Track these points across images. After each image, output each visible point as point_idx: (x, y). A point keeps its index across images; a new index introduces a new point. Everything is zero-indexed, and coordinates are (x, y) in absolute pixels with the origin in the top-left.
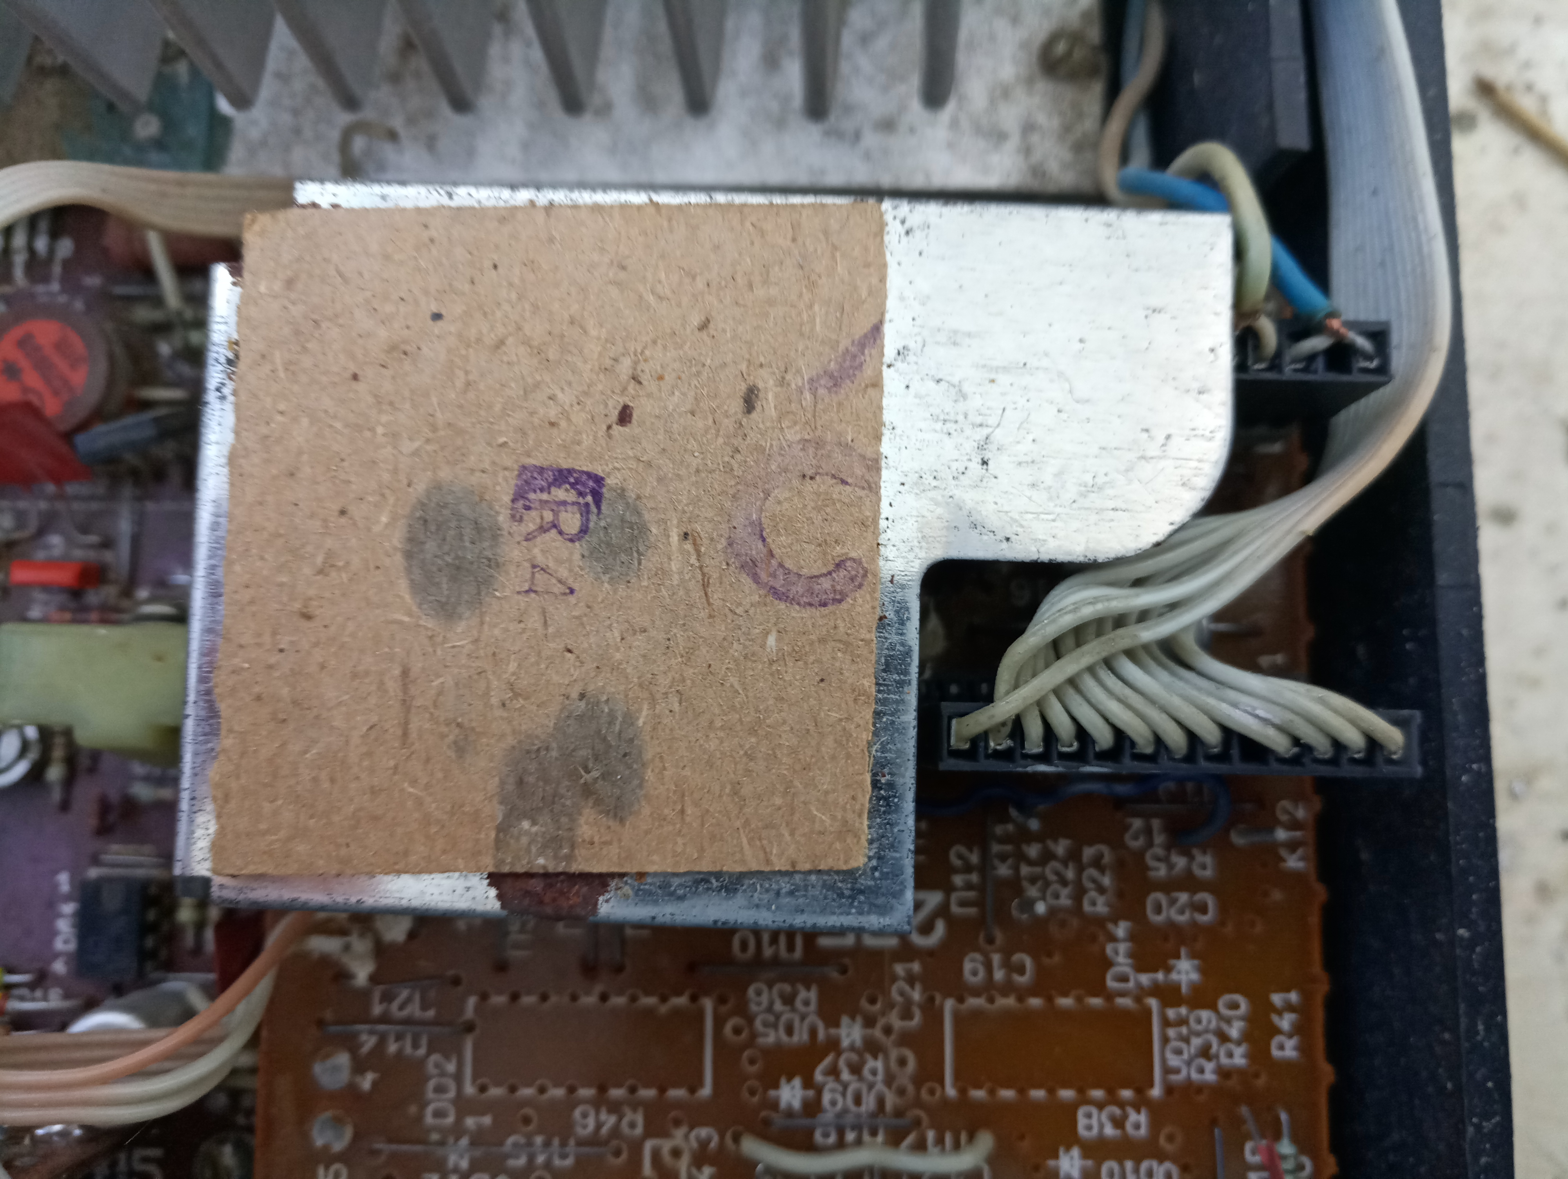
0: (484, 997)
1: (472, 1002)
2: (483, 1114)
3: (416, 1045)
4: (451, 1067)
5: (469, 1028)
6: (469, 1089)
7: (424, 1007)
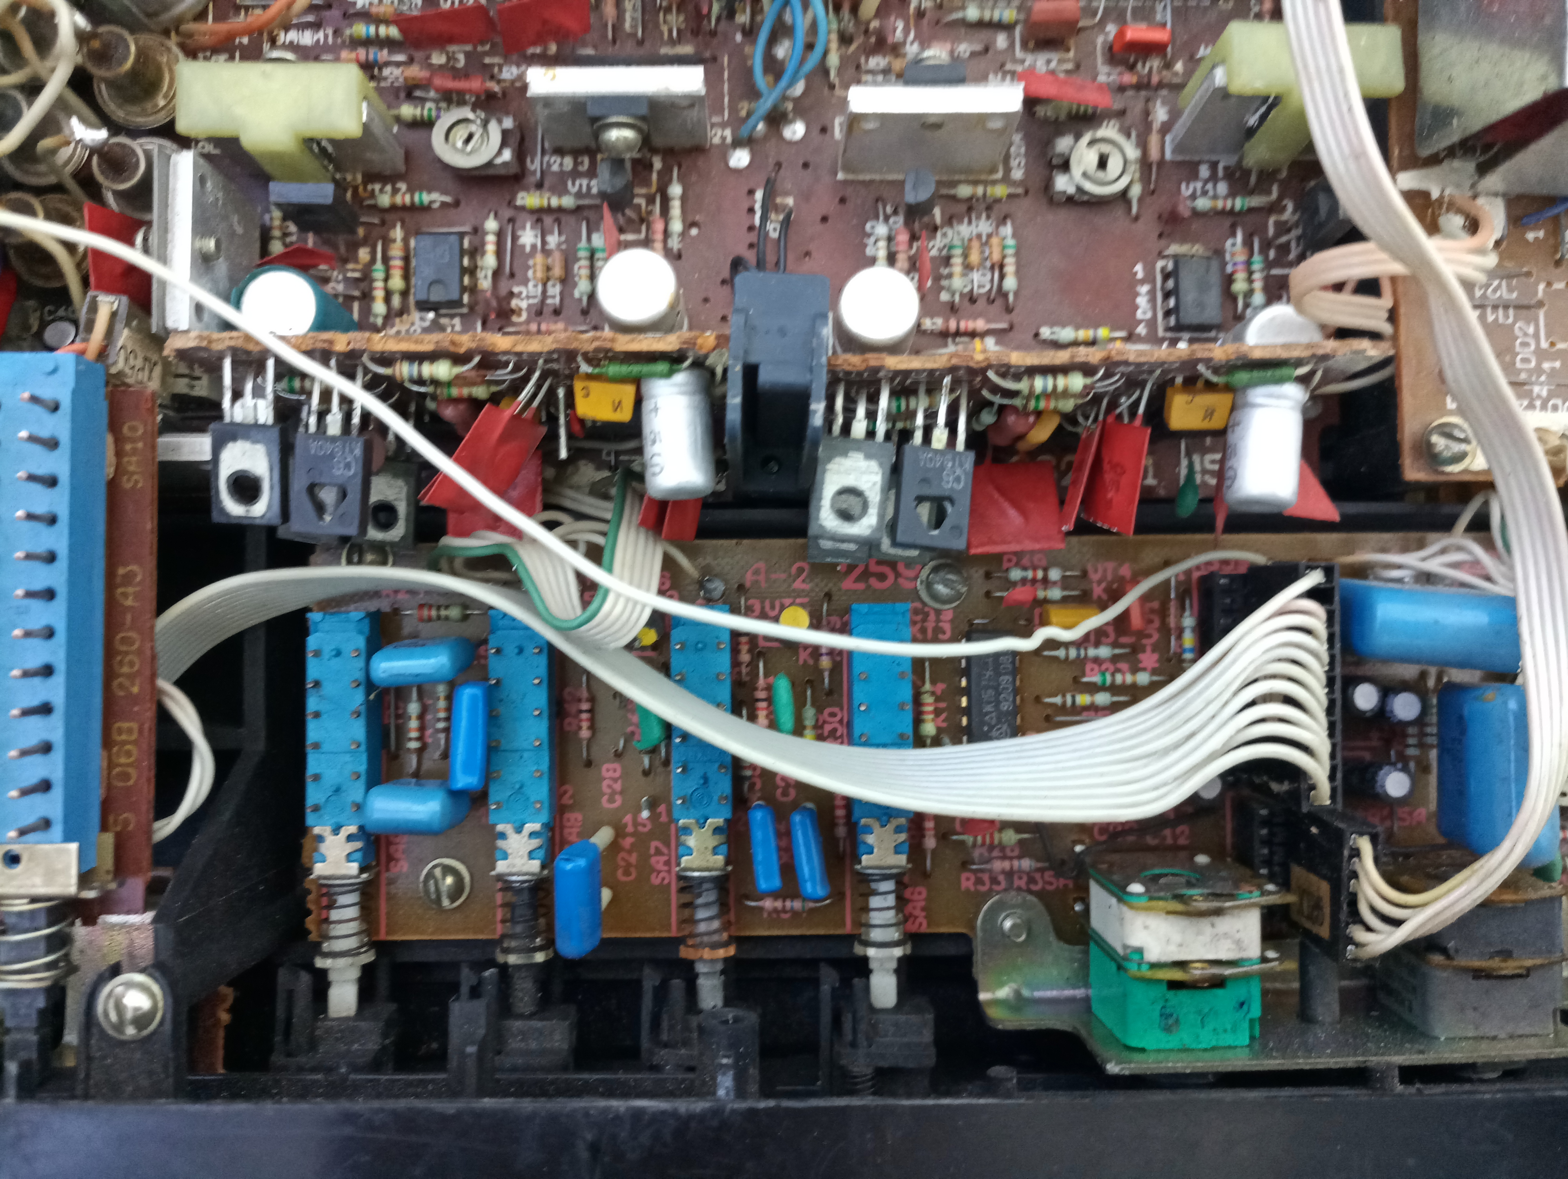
0: (1549, 284)
1: (1541, 287)
2: (1555, 360)
3: (1507, 317)
4: (1531, 330)
5: (1540, 304)
6: (1544, 345)
7: (1510, 290)
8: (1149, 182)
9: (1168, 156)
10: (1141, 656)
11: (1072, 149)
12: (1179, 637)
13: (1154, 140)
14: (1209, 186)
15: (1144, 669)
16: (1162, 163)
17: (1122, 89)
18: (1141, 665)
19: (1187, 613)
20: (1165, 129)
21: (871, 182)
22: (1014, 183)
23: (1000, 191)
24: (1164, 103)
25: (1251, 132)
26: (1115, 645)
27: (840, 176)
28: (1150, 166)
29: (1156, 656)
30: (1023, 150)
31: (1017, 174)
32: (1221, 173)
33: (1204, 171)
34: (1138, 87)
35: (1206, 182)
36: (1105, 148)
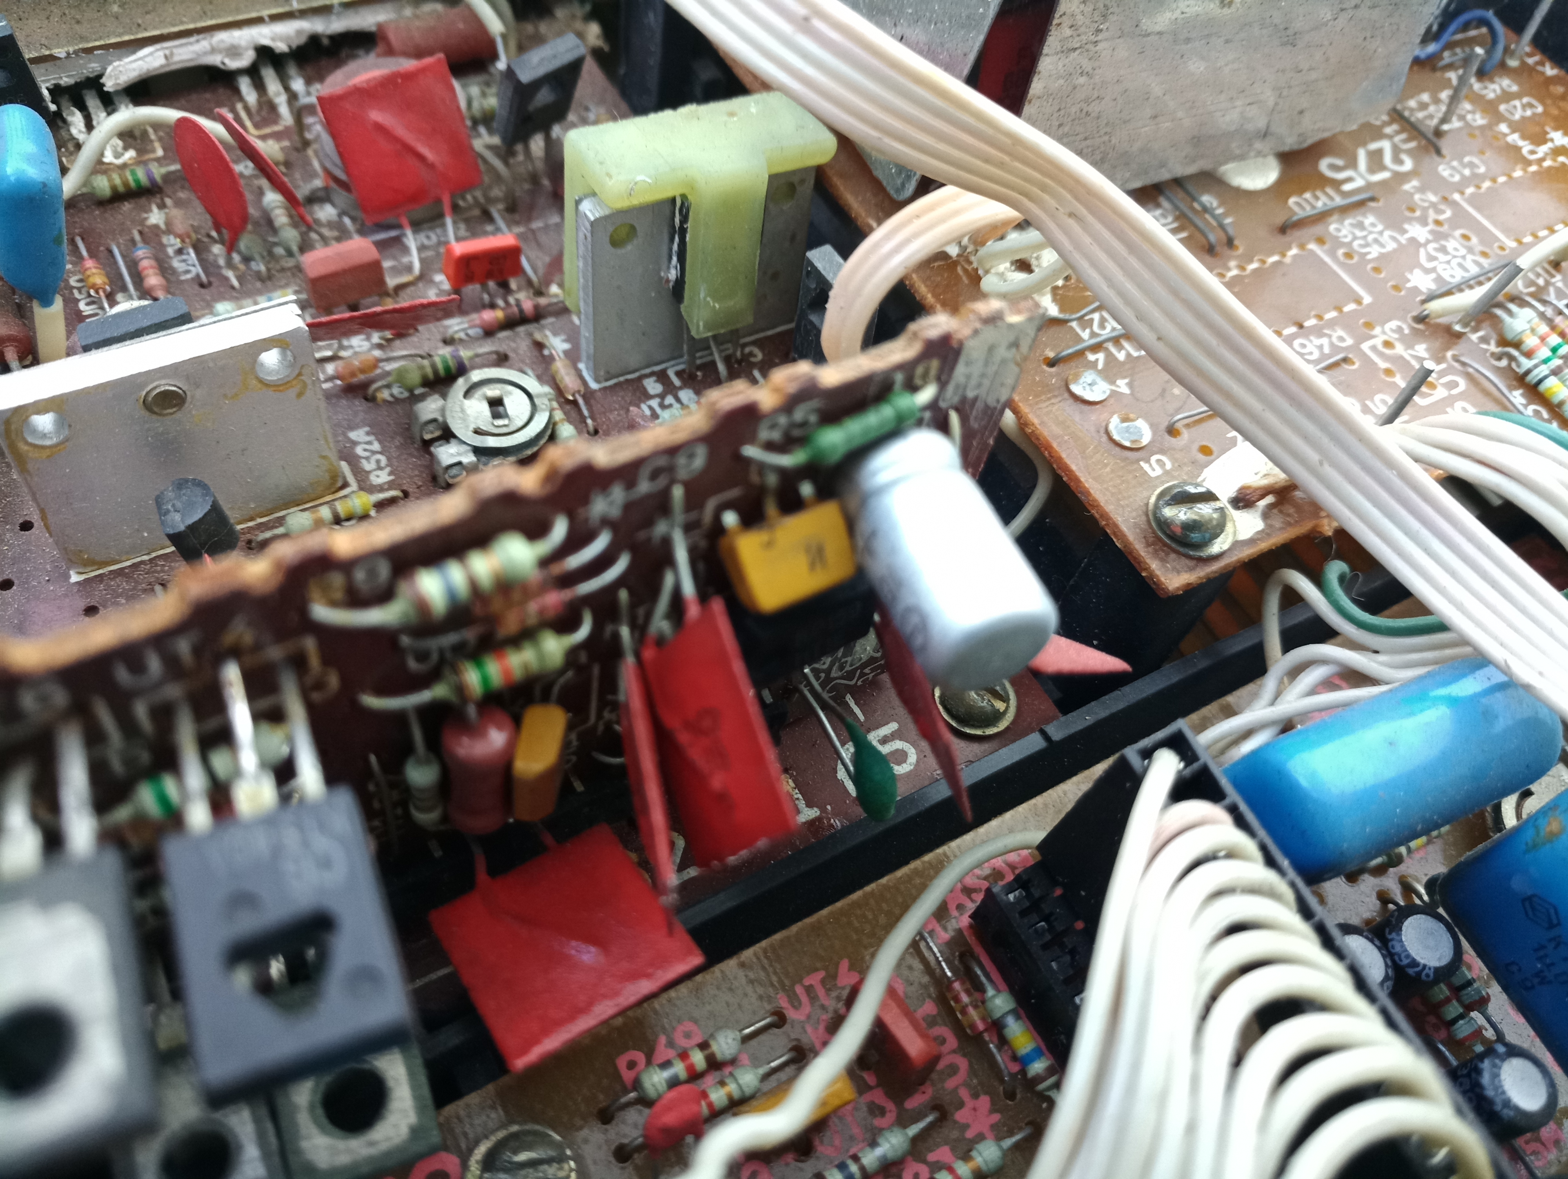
8: (583, 420)
9: (594, 385)
10: (961, 1116)
11: (443, 410)
12: (1003, 1041)
13: (561, 367)
14: (669, 400)
15: (980, 1138)
16: (588, 395)
17: (489, 332)
18: (970, 1134)
19: (990, 992)
20: (572, 356)
21: (135, 566)
22: (381, 488)
23: (360, 501)
24: (555, 334)
25: (678, 290)
26: (903, 1122)
27: (75, 578)
28: (575, 403)
29: (984, 1101)
30: (376, 446)
31: (382, 477)
32: (677, 382)
33: (653, 386)
34: (510, 324)
35: (662, 396)
36: (493, 392)
